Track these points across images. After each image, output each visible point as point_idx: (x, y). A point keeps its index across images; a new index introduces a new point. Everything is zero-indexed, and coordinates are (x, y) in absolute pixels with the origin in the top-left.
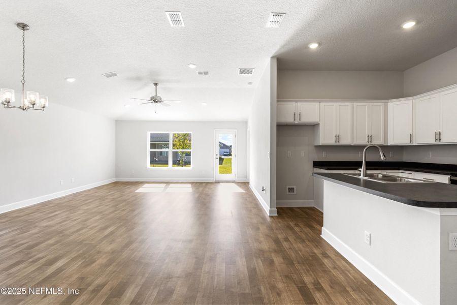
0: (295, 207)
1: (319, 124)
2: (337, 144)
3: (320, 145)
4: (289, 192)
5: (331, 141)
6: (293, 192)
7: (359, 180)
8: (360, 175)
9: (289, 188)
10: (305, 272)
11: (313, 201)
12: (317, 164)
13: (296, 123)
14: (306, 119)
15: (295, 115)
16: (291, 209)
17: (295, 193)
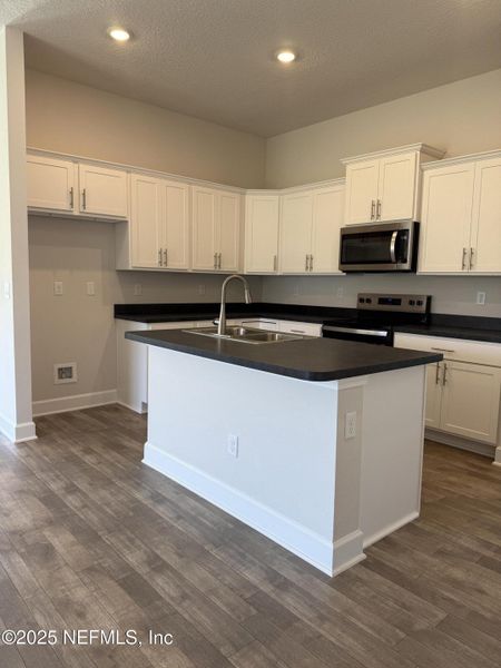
0: (74, 412)
1: (127, 222)
2: (163, 268)
3: (130, 268)
4: (60, 377)
5: (151, 263)
6: (70, 377)
7: (214, 341)
8: (216, 332)
9: (60, 370)
10: (127, 547)
11: (115, 390)
12: (124, 312)
13: (76, 213)
14: (97, 207)
15: (71, 193)
16: (67, 417)
17: (74, 379)
